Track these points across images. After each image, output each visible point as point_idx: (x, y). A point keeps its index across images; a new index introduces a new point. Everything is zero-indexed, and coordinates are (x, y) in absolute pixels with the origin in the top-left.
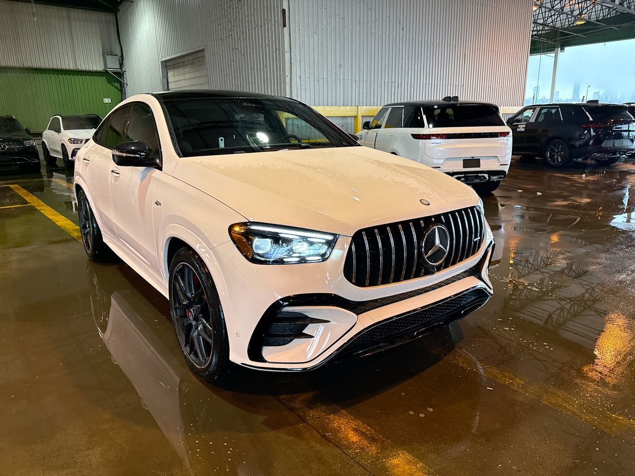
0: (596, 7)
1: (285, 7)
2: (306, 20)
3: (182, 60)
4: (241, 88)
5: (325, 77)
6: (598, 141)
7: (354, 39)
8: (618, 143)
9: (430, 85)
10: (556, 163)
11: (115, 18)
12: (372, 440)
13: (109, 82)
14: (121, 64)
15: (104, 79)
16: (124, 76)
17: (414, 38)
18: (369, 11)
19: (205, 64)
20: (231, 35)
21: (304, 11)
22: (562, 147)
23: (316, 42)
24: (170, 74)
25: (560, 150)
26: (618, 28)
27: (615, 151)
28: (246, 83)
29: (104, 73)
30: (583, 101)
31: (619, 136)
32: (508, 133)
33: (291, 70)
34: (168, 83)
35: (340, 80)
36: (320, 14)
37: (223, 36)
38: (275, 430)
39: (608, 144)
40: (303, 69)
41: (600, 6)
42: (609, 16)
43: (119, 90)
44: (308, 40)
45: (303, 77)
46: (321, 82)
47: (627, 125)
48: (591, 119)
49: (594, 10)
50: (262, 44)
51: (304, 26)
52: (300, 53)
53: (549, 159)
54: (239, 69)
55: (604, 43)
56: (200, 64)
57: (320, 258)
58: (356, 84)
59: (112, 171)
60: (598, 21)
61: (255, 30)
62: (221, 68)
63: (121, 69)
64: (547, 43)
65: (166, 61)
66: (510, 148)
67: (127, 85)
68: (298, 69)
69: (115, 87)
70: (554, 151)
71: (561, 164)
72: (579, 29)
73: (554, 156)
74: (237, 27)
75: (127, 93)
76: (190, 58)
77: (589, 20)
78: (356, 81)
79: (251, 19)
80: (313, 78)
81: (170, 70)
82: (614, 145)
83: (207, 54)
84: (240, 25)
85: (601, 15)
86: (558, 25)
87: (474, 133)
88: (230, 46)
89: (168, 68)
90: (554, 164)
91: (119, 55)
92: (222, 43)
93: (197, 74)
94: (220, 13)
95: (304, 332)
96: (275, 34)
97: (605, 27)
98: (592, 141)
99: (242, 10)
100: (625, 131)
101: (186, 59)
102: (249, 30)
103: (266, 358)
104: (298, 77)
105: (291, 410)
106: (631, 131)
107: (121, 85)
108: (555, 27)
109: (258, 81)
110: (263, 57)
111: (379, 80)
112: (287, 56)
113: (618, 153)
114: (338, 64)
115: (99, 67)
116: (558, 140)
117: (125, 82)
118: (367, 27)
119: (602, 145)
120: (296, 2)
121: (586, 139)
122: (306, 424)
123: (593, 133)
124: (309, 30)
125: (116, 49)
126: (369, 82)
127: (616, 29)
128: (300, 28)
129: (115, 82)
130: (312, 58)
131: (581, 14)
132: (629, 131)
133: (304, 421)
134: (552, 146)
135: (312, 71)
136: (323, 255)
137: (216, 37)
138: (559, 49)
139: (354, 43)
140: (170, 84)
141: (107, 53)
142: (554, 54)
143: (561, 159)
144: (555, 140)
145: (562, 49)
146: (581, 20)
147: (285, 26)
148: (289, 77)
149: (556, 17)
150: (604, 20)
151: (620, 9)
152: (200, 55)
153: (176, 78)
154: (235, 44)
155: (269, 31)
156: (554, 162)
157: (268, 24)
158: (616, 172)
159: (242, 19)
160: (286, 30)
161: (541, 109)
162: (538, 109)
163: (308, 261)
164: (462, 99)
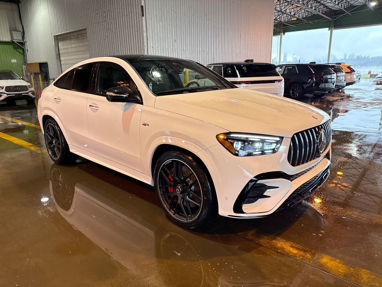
0: (302, 10)
1: (143, 4)
2: (155, 13)
3: (69, 35)
4: (113, 53)
5: (167, 47)
6: (317, 84)
7: (182, 25)
8: (327, 85)
9: (223, 53)
10: (296, 97)
11: (17, 7)
12: (305, 251)
13: (15, 48)
14: (23, 37)
15: (11, 47)
16: (25, 45)
17: (214, 25)
18: (190, 8)
19: (87, 38)
20: (106, 20)
21: (154, 8)
22: (298, 88)
23: (161, 26)
24: (60, 44)
25: (297, 89)
26: (313, 22)
27: (325, 89)
28: (117, 50)
29: (12, 43)
30: (299, 63)
31: (326, 81)
32: (281, 80)
33: (147, 43)
34: (59, 50)
35: (175, 49)
36: (163, 9)
37: (100, 20)
38: (248, 252)
39: (322, 86)
40: (154, 42)
41: (304, 10)
42: (308, 16)
43: (22, 54)
44: (156, 24)
45: (154, 47)
46: (165, 51)
47: (330, 76)
48: (313, 72)
49: (301, 13)
50: (128, 26)
51: (154, 16)
52: (152, 32)
53: (292, 95)
54: (112, 42)
55: (305, 31)
56: (82, 38)
57: (272, 151)
58: (184, 52)
59: (90, 106)
60: (303, 18)
61: (122, 18)
62: (99, 41)
63: (23, 40)
64: (276, 30)
65: (57, 36)
66: (283, 89)
67: (28, 51)
68: (151, 42)
69: (19, 52)
70: (294, 90)
71: (298, 97)
72: (293, 23)
73: (294, 92)
74: (110, 16)
75: (27, 56)
76: (75, 34)
77: (299, 18)
78: (184, 50)
79: (120, 11)
80: (160, 47)
81: (60, 41)
82: (325, 87)
83: (88, 31)
84: (111, 15)
85: (304, 15)
86: (282, 20)
87: (262, 81)
88: (105, 27)
89: (59, 40)
90: (294, 97)
91: (22, 31)
92: (99, 25)
93: (81, 44)
94: (97, 6)
95: (264, 194)
96: (137, 20)
97: (306, 22)
98: (314, 84)
99: (113, 6)
100: (329, 79)
101: (72, 35)
102: (118, 17)
103: (244, 211)
104: (151, 47)
105: (250, 241)
106: (332, 79)
107: (23, 50)
108: (281, 21)
109: (125, 49)
110: (128, 34)
111: (197, 50)
112: (145, 34)
113: (327, 90)
114: (174, 39)
115: (8, 39)
116: (297, 84)
117: (26, 49)
118: (189, 18)
119: (320, 86)
120: (149, 2)
121: (311, 83)
122: (263, 247)
123: (314, 80)
124: (157, 19)
125: (19, 27)
126: (191, 50)
127: (311, 23)
128: (151, 17)
129: (19, 49)
130: (159, 36)
131: (295, 14)
132: (331, 79)
133: (261, 246)
134: (293, 87)
135: (159, 44)
136: (274, 150)
137: (95, 21)
138: (283, 33)
139: (182, 27)
140: (60, 51)
141: (12, 30)
142: (280, 36)
143: (298, 94)
144: (295, 84)
145: (284, 34)
146: (295, 18)
147: (143, 16)
148: (146, 47)
149: (281, 15)
150: (306, 18)
151: (314, 12)
152: (82, 32)
153: (65, 47)
154: (108, 26)
155: (132, 18)
156: (294, 96)
157: (131, 14)
158: (325, 101)
159: (113, 11)
160: (144, 18)
161: (286, 67)
162: (284, 67)
163: (266, 153)
164: (256, 61)
